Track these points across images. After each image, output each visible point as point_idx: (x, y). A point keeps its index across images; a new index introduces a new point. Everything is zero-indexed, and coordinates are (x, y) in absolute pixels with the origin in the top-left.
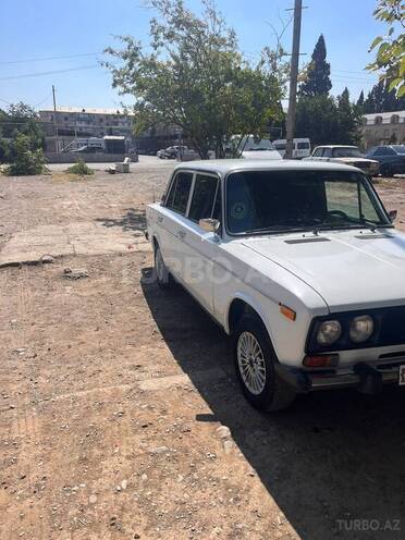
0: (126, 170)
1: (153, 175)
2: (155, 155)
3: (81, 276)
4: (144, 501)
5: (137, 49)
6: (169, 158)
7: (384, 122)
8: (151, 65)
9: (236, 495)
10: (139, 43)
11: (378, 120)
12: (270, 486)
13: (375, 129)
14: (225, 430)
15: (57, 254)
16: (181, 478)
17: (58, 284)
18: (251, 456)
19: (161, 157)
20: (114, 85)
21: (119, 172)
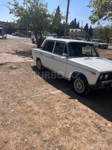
0: (5, 38)
1: (16, 40)
2: (11, 34)
3: (16, 68)
4: (69, 114)
5: (17, 4)
6: (16, 36)
7: (74, 31)
8: (22, 9)
9: (86, 111)
10: (18, 2)
11: (72, 31)
12: (91, 109)
13: (71, 33)
14: (77, 100)
15: (5, 62)
16: (74, 109)
17: (10, 70)
18: (85, 104)
19: (13, 35)
20: (10, 13)
21: (3, 39)
